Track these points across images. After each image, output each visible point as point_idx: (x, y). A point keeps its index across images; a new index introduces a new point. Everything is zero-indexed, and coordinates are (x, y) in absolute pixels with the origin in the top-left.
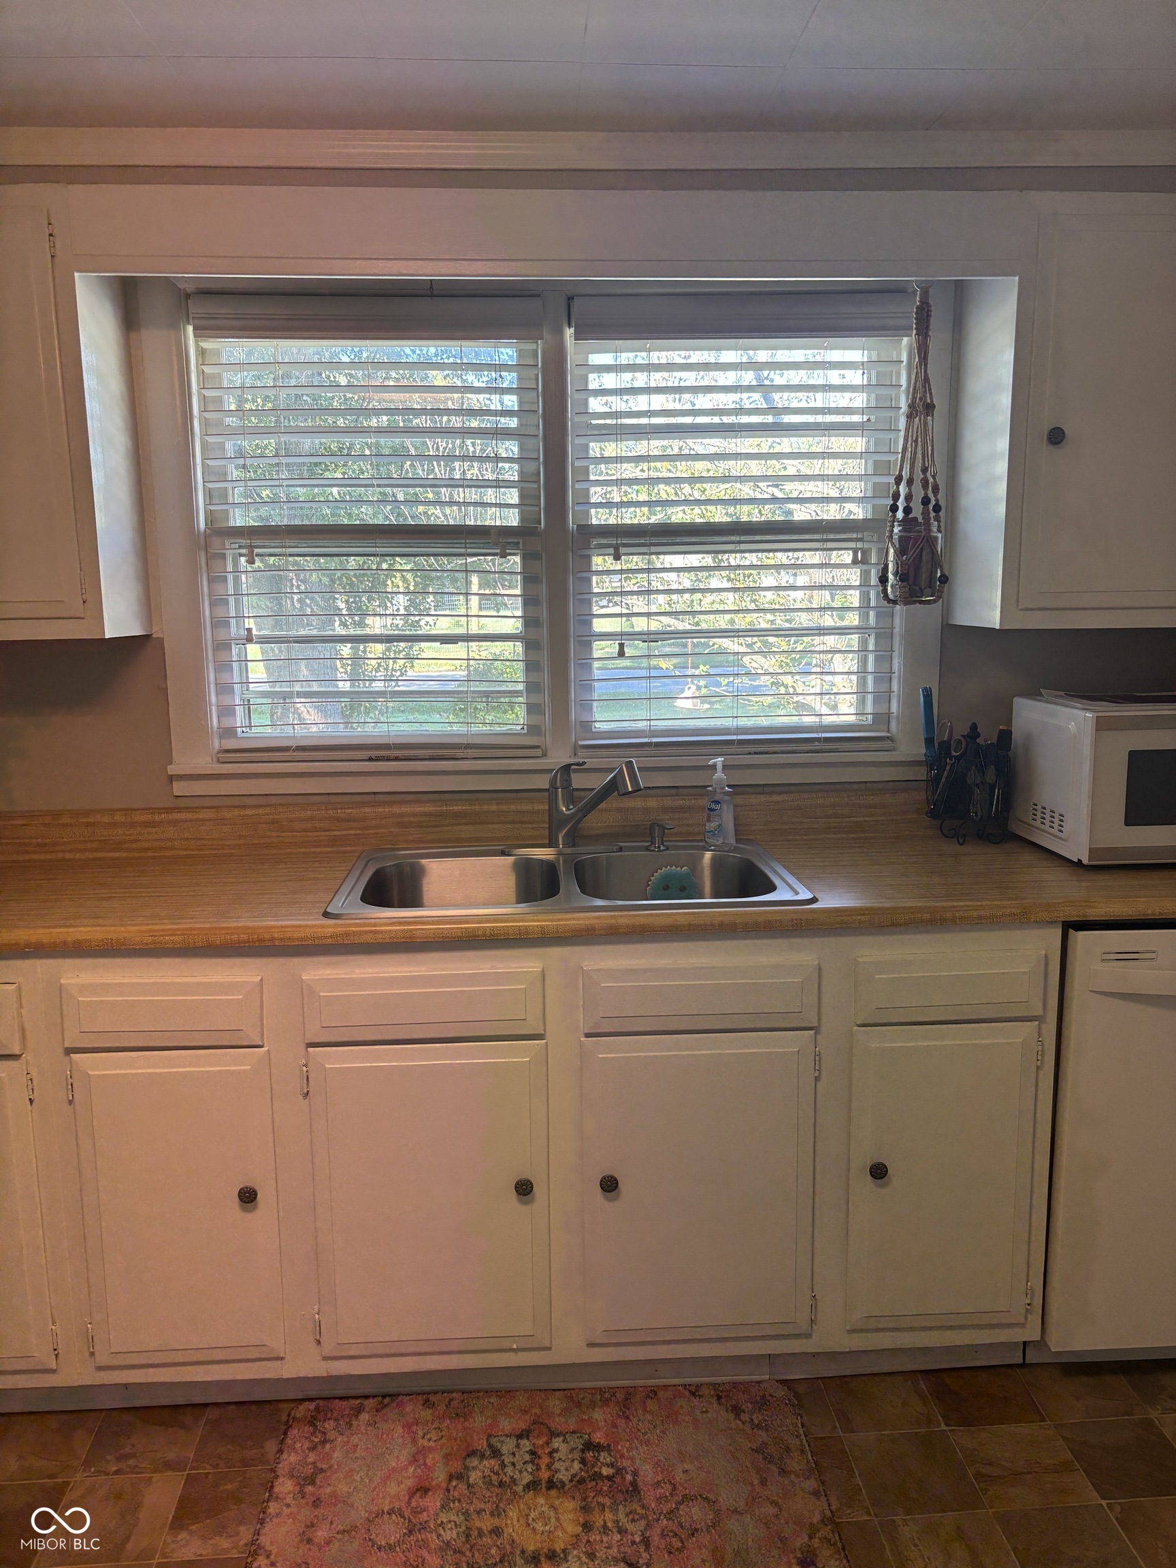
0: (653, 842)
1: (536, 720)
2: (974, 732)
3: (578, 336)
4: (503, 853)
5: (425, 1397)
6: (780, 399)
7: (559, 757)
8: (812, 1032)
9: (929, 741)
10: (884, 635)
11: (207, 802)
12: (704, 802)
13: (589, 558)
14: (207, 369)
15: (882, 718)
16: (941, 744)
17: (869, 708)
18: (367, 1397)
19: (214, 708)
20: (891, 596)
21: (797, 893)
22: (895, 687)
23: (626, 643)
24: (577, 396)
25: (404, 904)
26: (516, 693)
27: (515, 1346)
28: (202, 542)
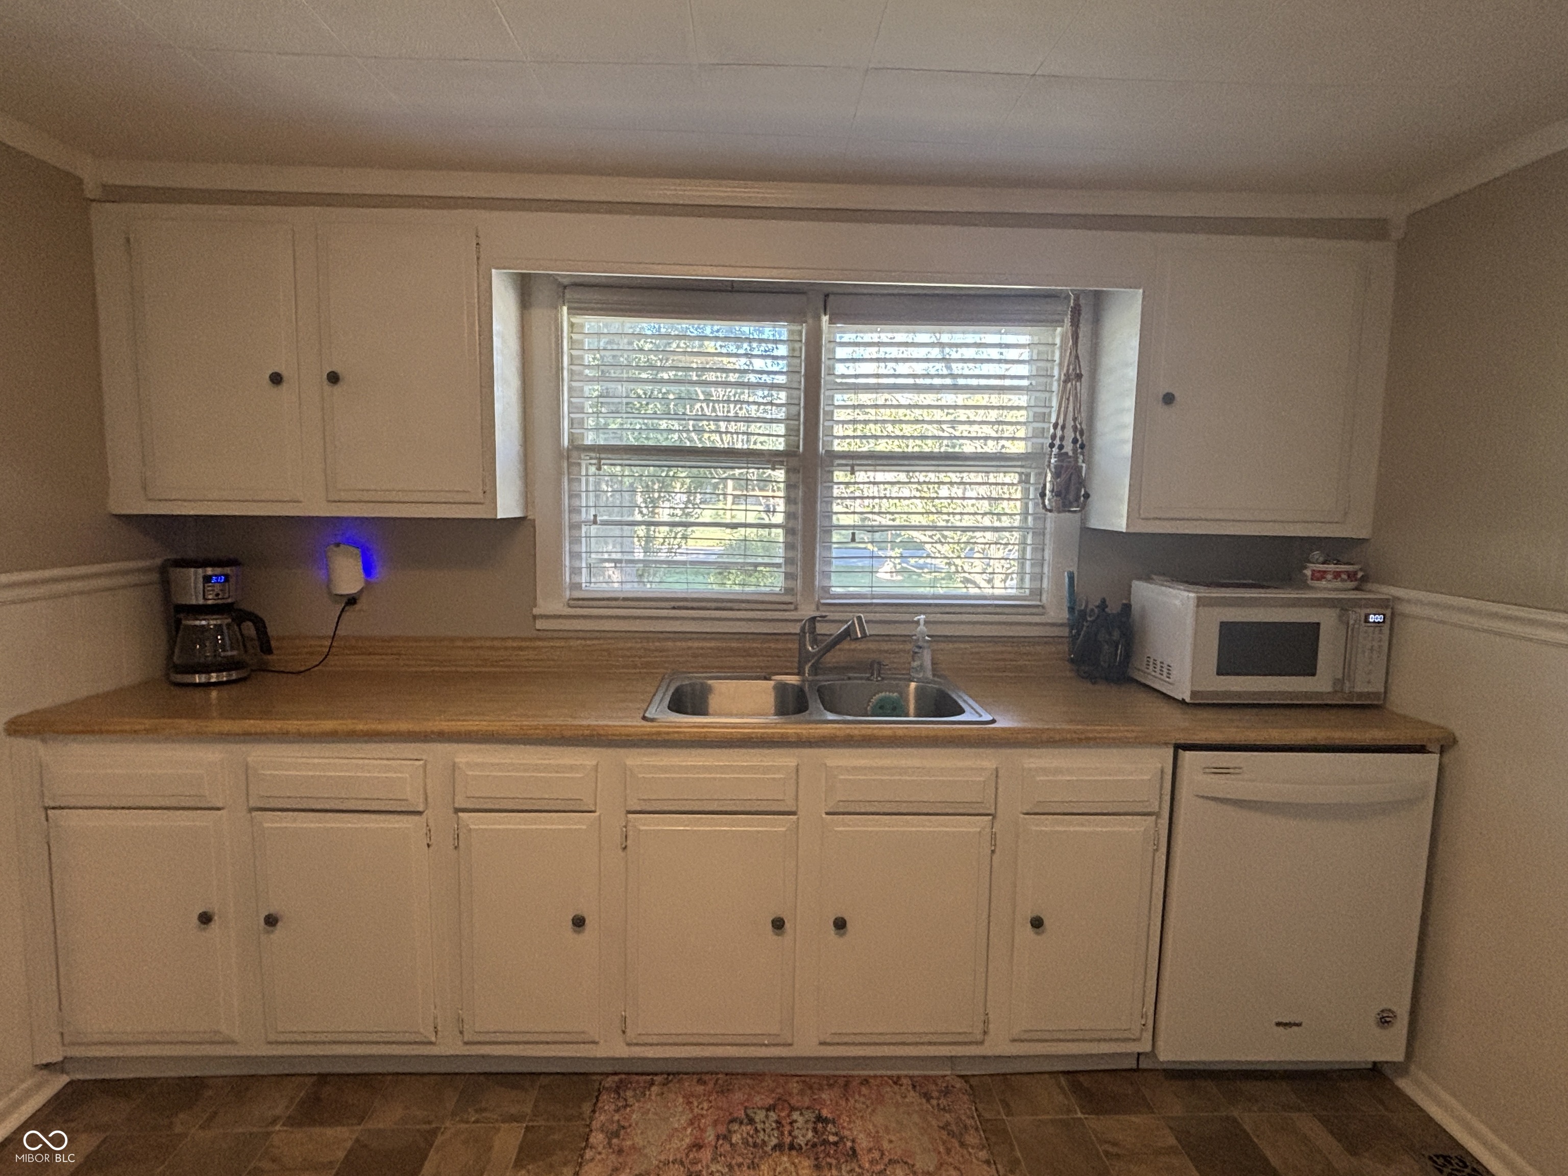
0: (872, 674)
1: (791, 584)
2: (1103, 605)
3: (831, 322)
4: (766, 679)
5: (699, 1076)
6: (957, 368)
7: (807, 611)
8: (990, 817)
9: (1071, 609)
10: (1039, 533)
11: (561, 634)
12: (908, 647)
13: (832, 472)
14: (575, 336)
15: (1037, 592)
16: (1080, 611)
17: (1027, 584)
18: (656, 1074)
19: (567, 569)
20: (1048, 507)
21: (981, 716)
22: (1046, 570)
23: (857, 532)
24: (828, 362)
25: (694, 713)
26: (778, 565)
27: (766, 1042)
28: (565, 454)
